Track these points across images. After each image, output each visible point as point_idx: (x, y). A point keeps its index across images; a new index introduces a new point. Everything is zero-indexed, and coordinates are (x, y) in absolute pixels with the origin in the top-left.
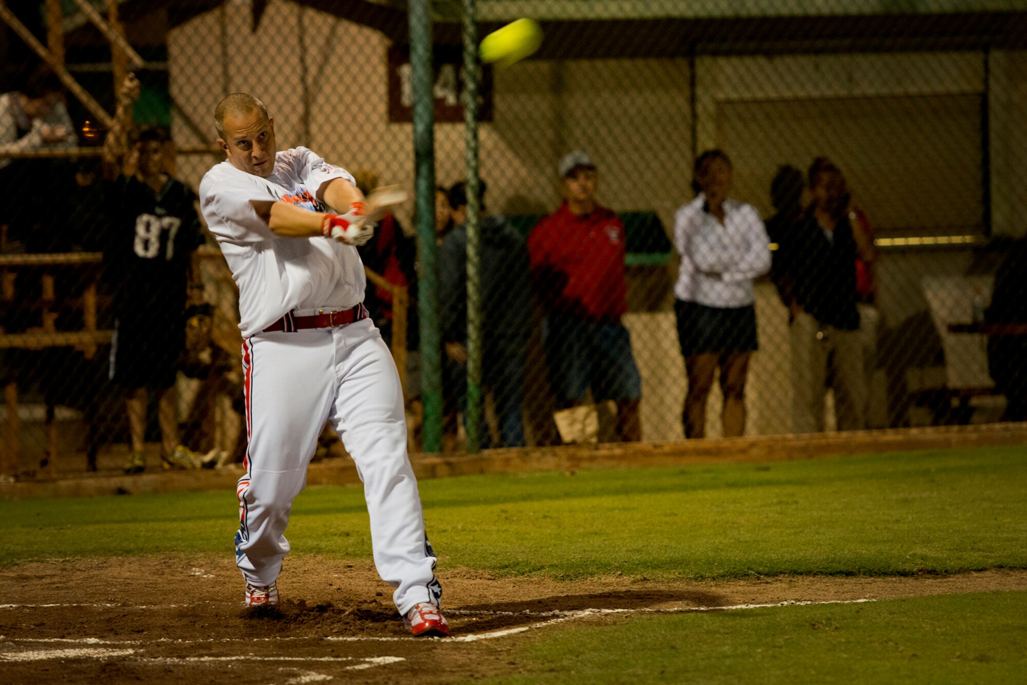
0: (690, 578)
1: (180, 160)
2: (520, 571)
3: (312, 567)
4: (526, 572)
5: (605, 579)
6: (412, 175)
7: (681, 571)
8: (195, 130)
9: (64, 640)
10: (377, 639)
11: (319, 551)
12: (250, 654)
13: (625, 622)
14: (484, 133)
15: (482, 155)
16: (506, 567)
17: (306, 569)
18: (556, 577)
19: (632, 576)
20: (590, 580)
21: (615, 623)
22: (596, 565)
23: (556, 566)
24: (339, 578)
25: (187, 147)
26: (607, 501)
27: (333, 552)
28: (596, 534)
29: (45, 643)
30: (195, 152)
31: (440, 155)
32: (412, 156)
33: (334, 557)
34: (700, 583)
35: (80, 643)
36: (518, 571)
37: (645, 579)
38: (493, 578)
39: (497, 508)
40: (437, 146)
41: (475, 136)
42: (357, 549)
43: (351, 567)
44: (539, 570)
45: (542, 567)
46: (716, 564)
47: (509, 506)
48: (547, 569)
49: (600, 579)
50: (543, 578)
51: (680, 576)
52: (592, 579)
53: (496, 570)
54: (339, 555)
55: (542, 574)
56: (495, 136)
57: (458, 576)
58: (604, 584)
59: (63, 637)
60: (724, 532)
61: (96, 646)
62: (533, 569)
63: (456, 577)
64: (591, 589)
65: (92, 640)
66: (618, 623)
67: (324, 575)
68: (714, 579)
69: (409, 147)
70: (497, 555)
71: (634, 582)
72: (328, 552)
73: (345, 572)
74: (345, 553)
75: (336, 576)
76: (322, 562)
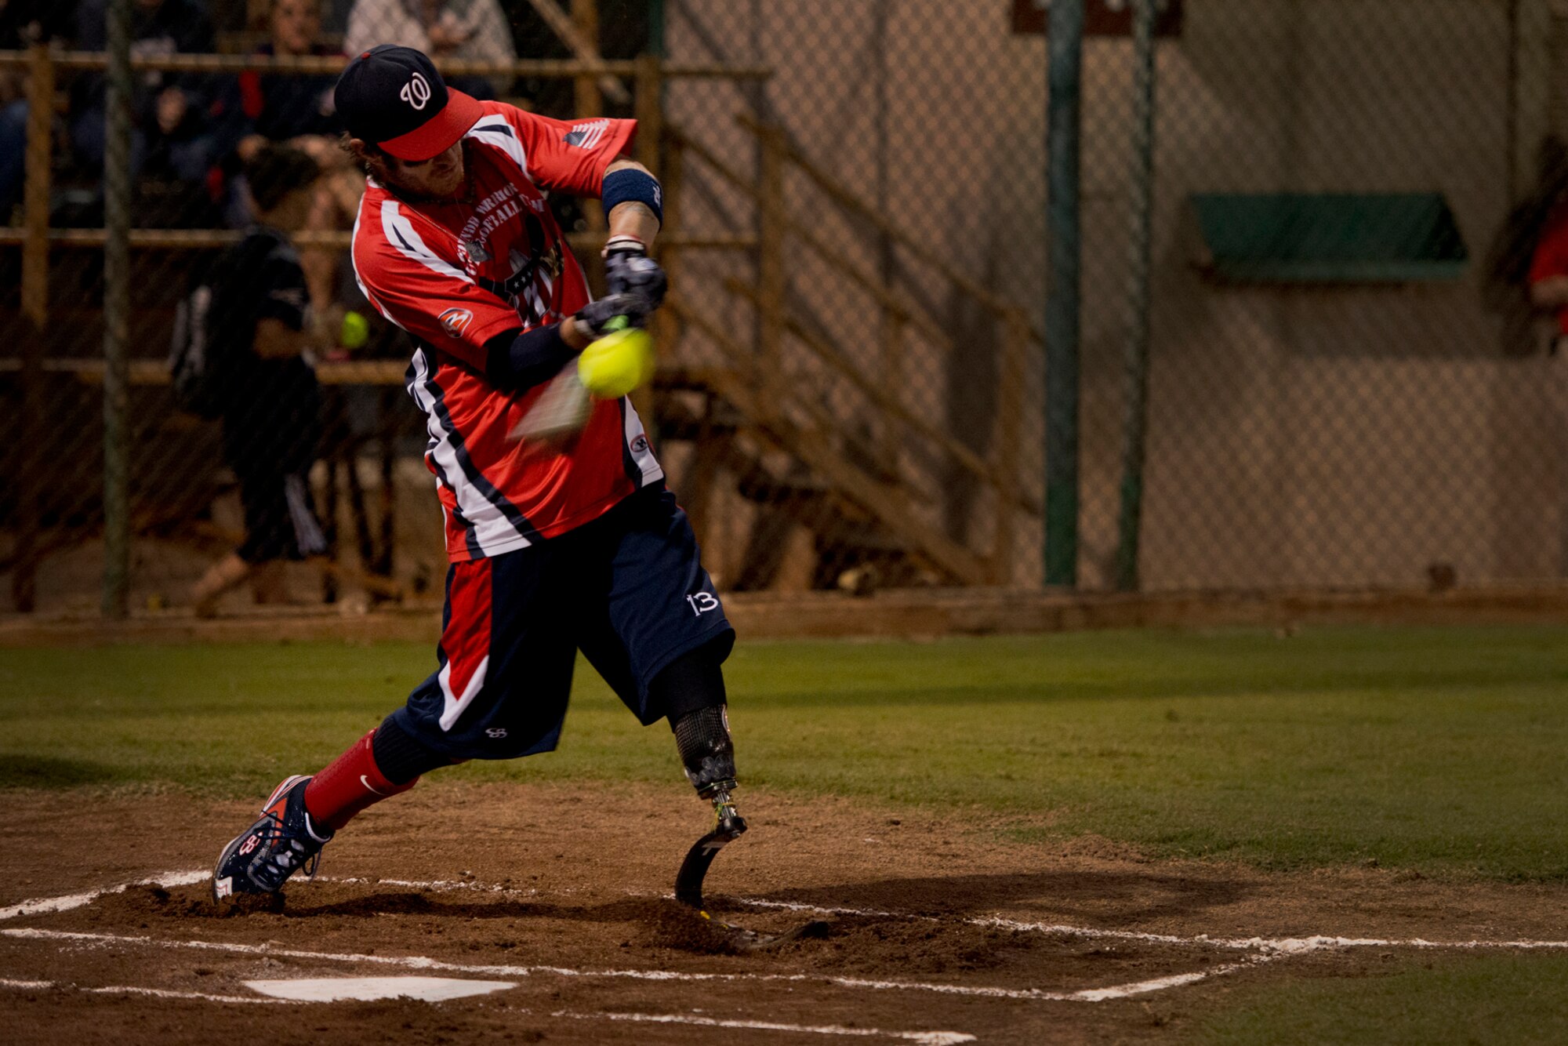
0: (1501, 878)
1: (679, 87)
2: (1195, 850)
3: (829, 820)
4: (1205, 851)
5: (1347, 872)
6: (1043, 125)
7: (1483, 863)
8: (706, 40)
9: (373, 958)
10: (929, 986)
11: (844, 790)
12: (695, 1010)
13: (1382, 971)
14: (1166, 56)
15: (1161, 95)
16: (1171, 840)
17: (819, 824)
18: (1259, 863)
19: (1395, 869)
20: (1320, 873)
21: (1363, 972)
22: (1331, 845)
23: (1259, 843)
24: (874, 845)
25: (693, 66)
26: (1349, 703)
27: (868, 792)
28: (1331, 771)
29: (338, 962)
30: (705, 74)
31: (1090, 93)
32: (1044, 94)
33: (868, 803)
34: (1517, 887)
35: (398, 965)
36: (1192, 849)
37: (1418, 876)
38: (1146, 859)
39: (1159, 706)
40: (1086, 77)
41: (1150, 64)
42: (909, 790)
43: (897, 823)
44: (1228, 848)
45: (1234, 844)
46: (1546, 852)
47: (1181, 705)
48: (1243, 847)
49: (1338, 871)
50: (1234, 864)
51: (1481, 872)
52: (1323, 870)
53: (1151, 845)
54: (877, 799)
55: (1234, 857)
56: (1183, 65)
57: (1084, 852)
58: (1344, 881)
59: (370, 952)
60: (1557, 780)
61: (428, 972)
62: (1218, 847)
63: (1081, 854)
64: (1320, 891)
65: (422, 962)
66: (1369, 972)
67: (849, 838)
68: (1542, 881)
69: (1039, 78)
70: (1153, 813)
71: (1398, 881)
72: (860, 791)
73: (885, 834)
74: (888, 795)
75: (870, 840)
76: (847, 811)
